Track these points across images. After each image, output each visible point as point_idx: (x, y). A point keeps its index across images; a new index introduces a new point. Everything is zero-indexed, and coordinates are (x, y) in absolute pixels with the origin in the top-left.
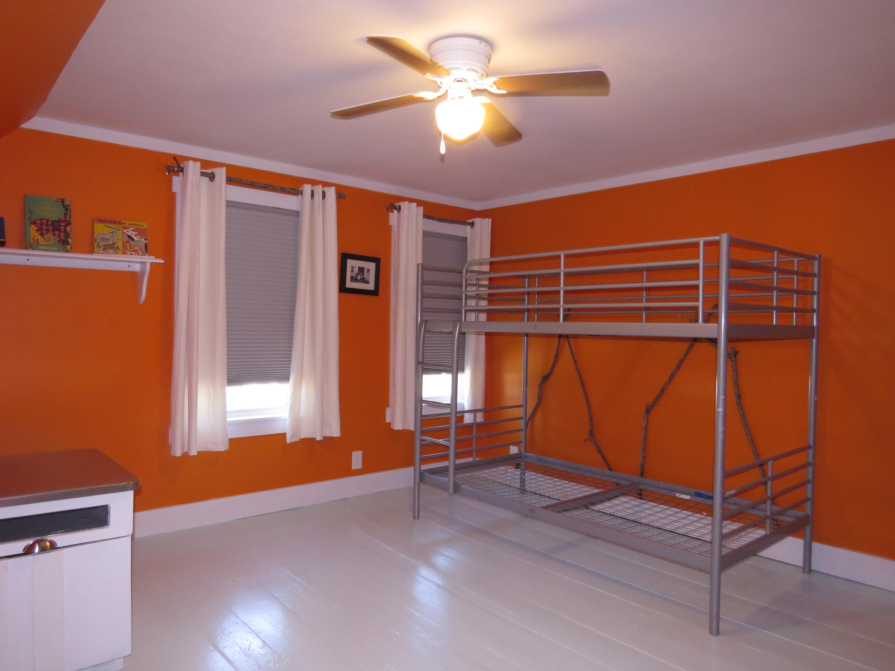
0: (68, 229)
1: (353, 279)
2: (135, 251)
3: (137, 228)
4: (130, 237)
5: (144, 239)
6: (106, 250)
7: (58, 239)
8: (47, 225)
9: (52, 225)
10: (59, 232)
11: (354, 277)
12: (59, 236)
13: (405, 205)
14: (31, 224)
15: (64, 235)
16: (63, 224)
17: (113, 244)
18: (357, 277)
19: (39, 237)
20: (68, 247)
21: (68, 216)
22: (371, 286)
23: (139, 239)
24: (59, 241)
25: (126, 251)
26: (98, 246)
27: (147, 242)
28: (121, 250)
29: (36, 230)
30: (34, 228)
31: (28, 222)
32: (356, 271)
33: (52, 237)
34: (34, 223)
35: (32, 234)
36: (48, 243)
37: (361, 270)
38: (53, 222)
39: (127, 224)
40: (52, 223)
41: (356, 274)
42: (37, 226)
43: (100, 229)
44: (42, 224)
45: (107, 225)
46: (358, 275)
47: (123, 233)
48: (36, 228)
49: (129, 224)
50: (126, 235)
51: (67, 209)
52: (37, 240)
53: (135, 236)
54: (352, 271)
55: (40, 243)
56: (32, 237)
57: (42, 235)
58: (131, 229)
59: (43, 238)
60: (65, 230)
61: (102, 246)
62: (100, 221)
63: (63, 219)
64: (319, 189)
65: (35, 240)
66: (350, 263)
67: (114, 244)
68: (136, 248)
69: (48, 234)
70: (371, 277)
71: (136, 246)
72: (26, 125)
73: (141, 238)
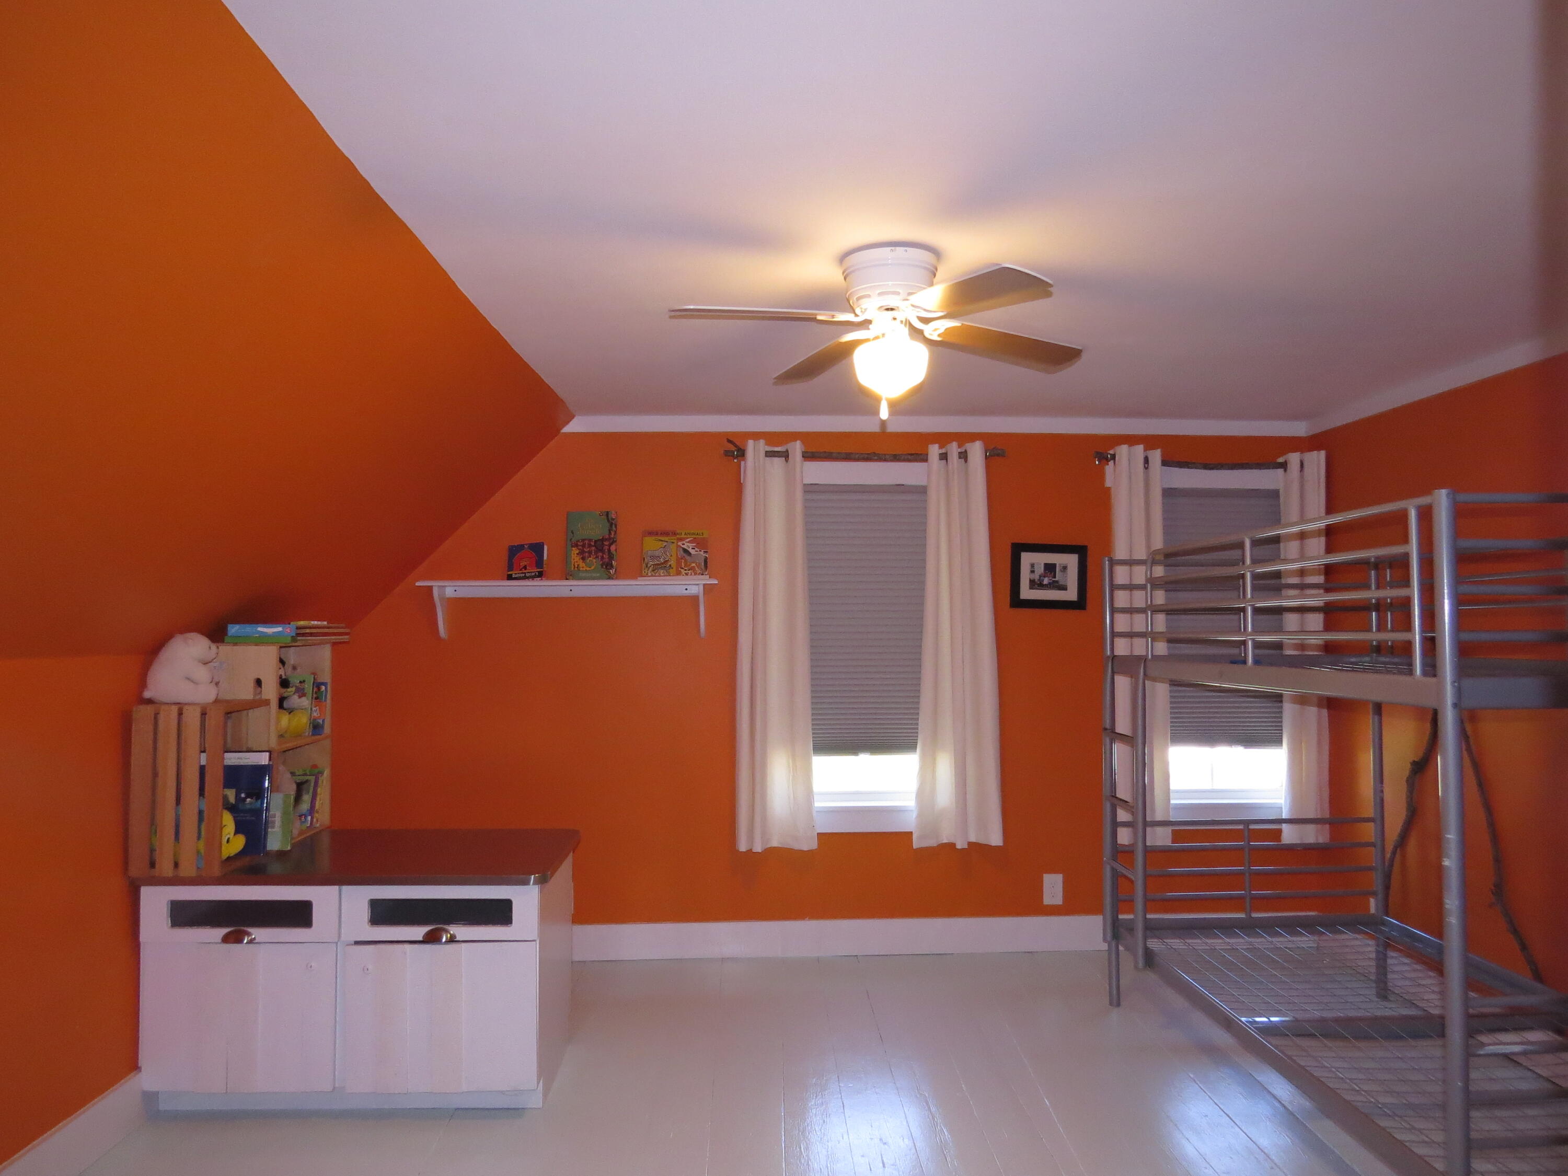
0: (613, 548)
1: (1033, 584)
2: (692, 569)
3: (695, 538)
4: (685, 551)
5: (704, 552)
6: (655, 572)
7: (601, 562)
8: (590, 546)
9: (595, 546)
10: (603, 554)
11: (1036, 580)
12: (602, 558)
13: (1123, 451)
14: (572, 547)
15: (607, 556)
16: (606, 543)
17: (664, 562)
18: (1043, 580)
19: (582, 564)
20: (611, 571)
21: (613, 533)
22: (1071, 594)
23: (697, 553)
24: (602, 566)
25: (680, 571)
26: (647, 566)
27: (707, 556)
28: (675, 569)
29: (577, 554)
30: (575, 551)
31: (569, 543)
32: (1040, 570)
33: (594, 561)
34: (576, 545)
35: (573, 558)
36: (590, 568)
37: (1050, 568)
38: (596, 541)
39: (683, 534)
40: (595, 543)
41: (1040, 576)
42: (579, 549)
43: (652, 545)
44: (583, 546)
45: (660, 538)
46: (1045, 577)
47: (678, 546)
48: (578, 552)
49: (685, 534)
50: (681, 549)
51: (612, 523)
52: (578, 565)
53: (692, 548)
54: (1033, 572)
55: (581, 569)
56: (573, 563)
57: (583, 559)
58: (688, 540)
59: (585, 563)
60: (609, 550)
61: (650, 566)
62: (651, 534)
63: (607, 537)
64: (953, 449)
65: (576, 566)
66: (1027, 559)
67: (666, 562)
68: (693, 565)
69: (590, 557)
70: (1072, 579)
71: (693, 563)
72: (567, 429)
73: (700, 551)
